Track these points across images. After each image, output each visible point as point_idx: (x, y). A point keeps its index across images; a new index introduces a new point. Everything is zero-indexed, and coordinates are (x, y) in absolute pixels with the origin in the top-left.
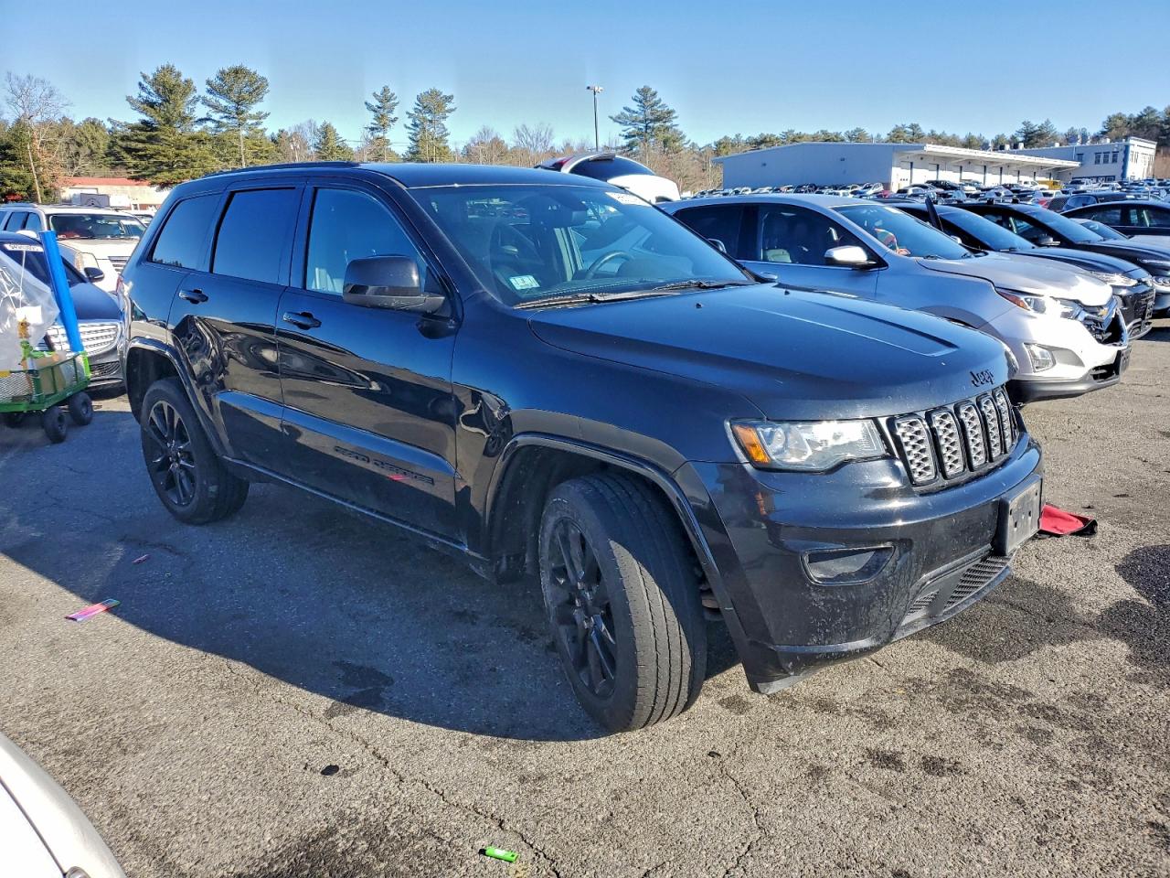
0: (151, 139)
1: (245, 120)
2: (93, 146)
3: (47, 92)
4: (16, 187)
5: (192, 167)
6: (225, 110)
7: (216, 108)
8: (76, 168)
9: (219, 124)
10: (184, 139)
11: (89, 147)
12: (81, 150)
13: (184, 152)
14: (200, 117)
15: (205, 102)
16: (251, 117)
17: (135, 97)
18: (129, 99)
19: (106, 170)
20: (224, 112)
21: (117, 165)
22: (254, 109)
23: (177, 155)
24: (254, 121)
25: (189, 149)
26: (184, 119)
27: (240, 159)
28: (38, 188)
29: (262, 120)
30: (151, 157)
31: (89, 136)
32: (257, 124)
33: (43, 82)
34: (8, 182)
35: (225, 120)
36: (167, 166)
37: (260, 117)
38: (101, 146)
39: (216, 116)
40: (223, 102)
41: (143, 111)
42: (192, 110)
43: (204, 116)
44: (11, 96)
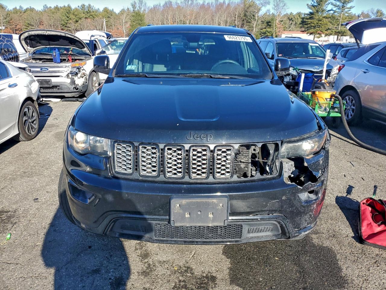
0: (311, 18)
1: (344, 9)
2: (297, 21)
3: (284, 4)
4: (269, 34)
5: (322, 27)
6: (338, 6)
7: (335, 6)
8: (290, 28)
9: (335, 12)
10: (321, 17)
11: (296, 22)
12: (293, 23)
13: (320, 22)
14: (329, 9)
15: (332, 4)
16: (347, 8)
17: (310, 4)
18: (307, 5)
19: (298, 29)
20: (338, 7)
21: (302, 27)
22: (349, 5)
23: (317, 23)
24: (348, 10)
25: (322, 21)
26: (323, 11)
27: (339, 24)
28: (274, 35)
29: (351, 9)
30: (309, 24)
31: (296, 18)
32: (349, 10)
33: (283, 1)
34: (267, 33)
35: (337, 10)
36: (313, 27)
37: (351, 8)
38: (299, 21)
39: (334, 9)
40: (338, 3)
41: (311, 9)
42: (327, 7)
43: (330, 9)
44: (274, 7)
